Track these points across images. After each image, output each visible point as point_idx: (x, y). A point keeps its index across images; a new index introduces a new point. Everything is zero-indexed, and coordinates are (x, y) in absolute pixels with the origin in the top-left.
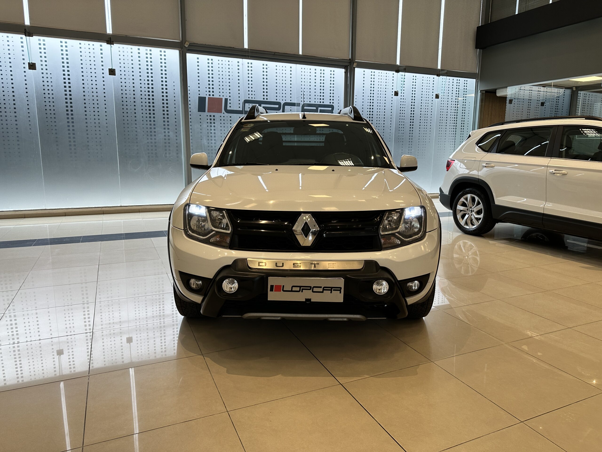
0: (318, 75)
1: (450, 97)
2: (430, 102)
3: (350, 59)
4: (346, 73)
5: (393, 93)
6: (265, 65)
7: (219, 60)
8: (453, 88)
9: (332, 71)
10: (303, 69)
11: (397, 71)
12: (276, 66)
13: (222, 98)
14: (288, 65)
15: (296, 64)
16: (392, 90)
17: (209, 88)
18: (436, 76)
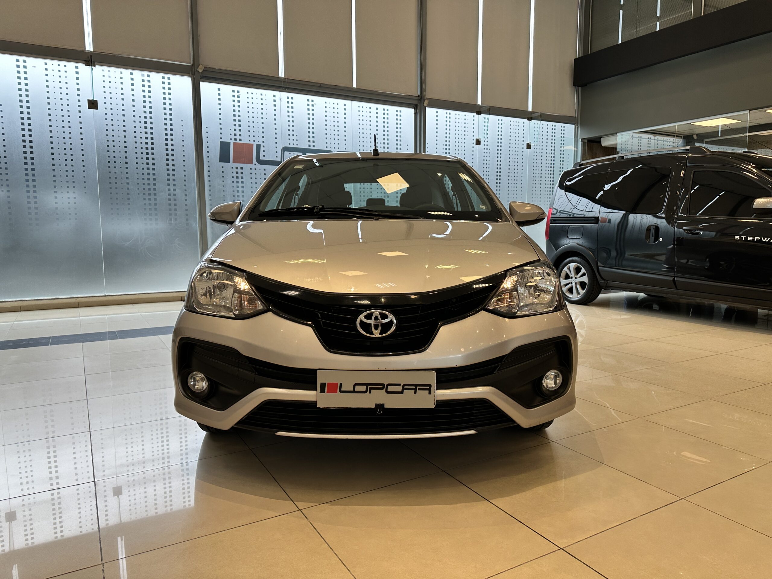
0: (380, 115)
1: (544, 147)
2: (520, 153)
3: (419, 96)
4: (416, 114)
5: (475, 142)
6: (310, 101)
7: (248, 93)
8: (547, 135)
9: (399, 111)
10: (361, 107)
11: (479, 113)
12: (326, 103)
13: (253, 145)
14: (341, 102)
15: (352, 100)
16: (473, 138)
17: (235, 130)
18: (527, 120)
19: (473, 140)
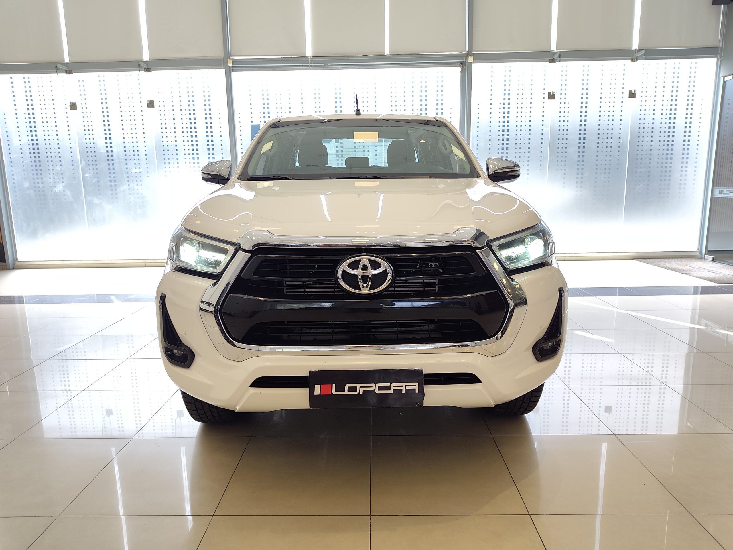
2: (618, 104)
3: (466, 52)
4: (462, 71)
5: (546, 96)
8: (665, 78)
9: (440, 72)
11: (552, 61)
16: (544, 91)
17: (264, 113)
18: (630, 61)
19: (544, 94)
